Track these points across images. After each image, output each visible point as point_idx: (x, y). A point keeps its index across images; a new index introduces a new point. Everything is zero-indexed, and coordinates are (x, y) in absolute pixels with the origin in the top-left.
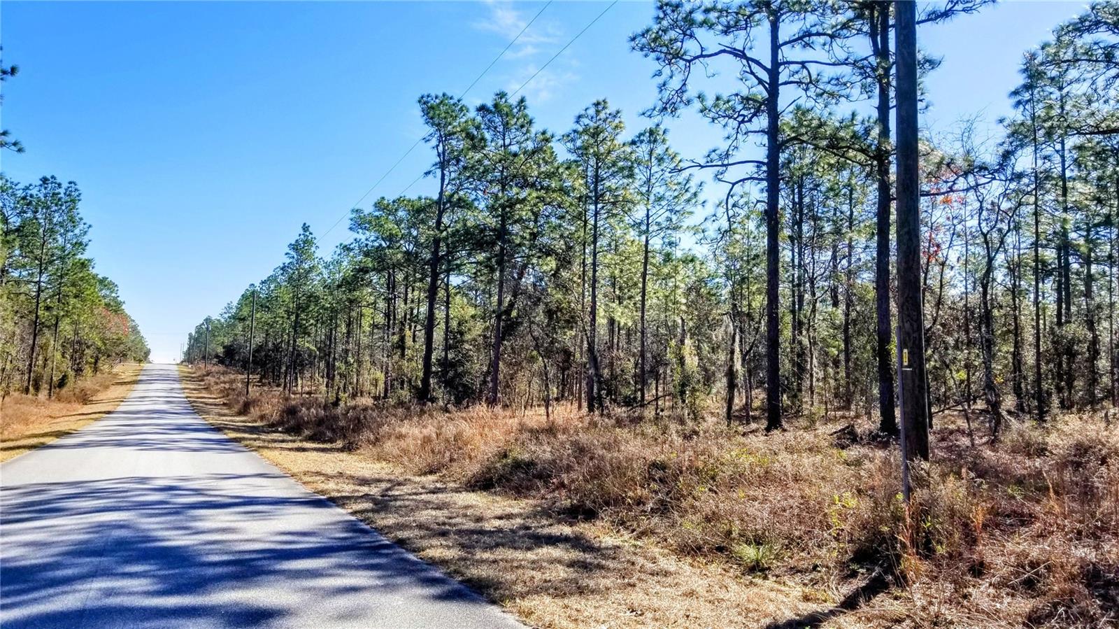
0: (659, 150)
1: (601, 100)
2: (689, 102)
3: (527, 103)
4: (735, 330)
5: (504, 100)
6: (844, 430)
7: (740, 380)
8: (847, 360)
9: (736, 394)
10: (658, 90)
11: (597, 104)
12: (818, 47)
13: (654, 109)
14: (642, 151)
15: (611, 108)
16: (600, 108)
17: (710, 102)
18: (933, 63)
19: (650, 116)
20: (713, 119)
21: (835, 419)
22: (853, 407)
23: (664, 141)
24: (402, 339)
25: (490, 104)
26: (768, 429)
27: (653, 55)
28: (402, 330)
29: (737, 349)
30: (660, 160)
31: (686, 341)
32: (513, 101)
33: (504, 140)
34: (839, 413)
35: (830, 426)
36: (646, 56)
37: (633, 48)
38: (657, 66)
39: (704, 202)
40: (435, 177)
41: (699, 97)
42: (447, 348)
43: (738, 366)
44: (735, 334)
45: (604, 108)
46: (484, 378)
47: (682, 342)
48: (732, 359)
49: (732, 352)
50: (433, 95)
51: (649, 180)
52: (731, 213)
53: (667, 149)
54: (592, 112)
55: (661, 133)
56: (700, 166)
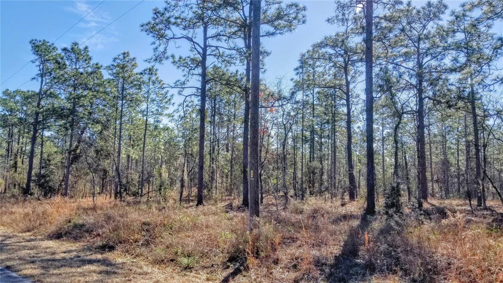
0: (154, 78)
1: (126, 51)
2: (167, 58)
3: (89, 49)
4: (185, 161)
5: (76, 46)
6: (228, 205)
7: (186, 184)
8: (231, 175)
9: (184, 190)
10: (153, 51)
11: (124, 54)
12: (223, 41)
13: (151, 59)
14: (145, 78)
15: (131, 56)
16: (126, 56)
17: (177, 59)
18: (268, 54)
19: (149, 62)
20: (178, 67)
21: (225, 200)
22: (233, 195)
23: (156, 74)
24: (16, 163)
25: (69, 48)
26: (197, 205)
27: (151, 34)
28: (15, 158)
29: (186, 170)
30: (154, 83)
31: (163, 166)
32: (82, 47)
33: (76, 66)
34: (227, 198)
35: (223, 203)
36: (148, 34)
37: (142, 30)
38: (153, 40)
39: (174, 103)
40: (38, 81)
41: (172, 56)
42: (41, 168)
43: (186, 177)
44: (185, 163)
45: (127, 56)
46: (61, 183)
47: (161, 166)
48: (183, 174)
49: (183, 171)
50: (38, 40)
51: (148, 92)
52: (185, 109)
53: (157, 78)
54: (121, 57)
55: (155, 70)
56: (172, 87)
